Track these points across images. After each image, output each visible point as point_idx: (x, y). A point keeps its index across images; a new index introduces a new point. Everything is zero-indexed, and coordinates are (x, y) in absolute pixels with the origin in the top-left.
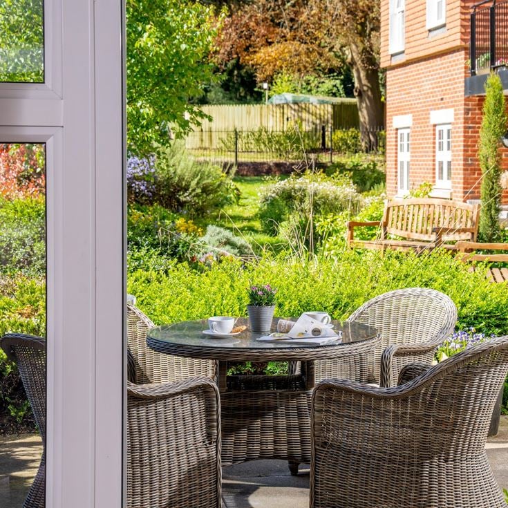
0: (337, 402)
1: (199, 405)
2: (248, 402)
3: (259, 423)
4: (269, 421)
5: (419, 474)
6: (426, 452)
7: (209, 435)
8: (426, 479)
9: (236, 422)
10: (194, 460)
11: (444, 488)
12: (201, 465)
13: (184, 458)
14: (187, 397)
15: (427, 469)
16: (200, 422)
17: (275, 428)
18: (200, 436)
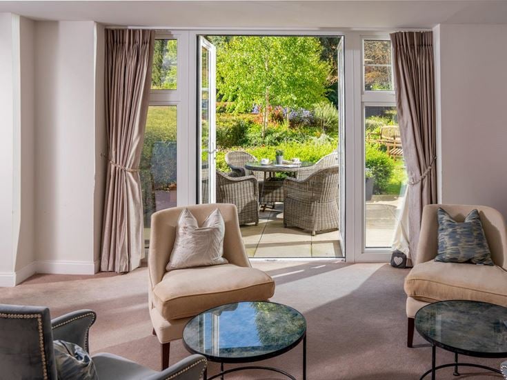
0: (290, 184)
1: (251, 184)
2: (272, 185)
3: (275, 191)
4: (278, 191)
5: (310, 206)
6: (313, 200)
7: (255, 193)
8: (312, 208)
9: (268, 191)
10: (250, 200)
11: (318, 210)
12: (252, 202)
13: (246, 200)
14: (248, 182)
15: (313, 204)
16: (252, 189)
17: (280, 193)
18: (252, 194)
